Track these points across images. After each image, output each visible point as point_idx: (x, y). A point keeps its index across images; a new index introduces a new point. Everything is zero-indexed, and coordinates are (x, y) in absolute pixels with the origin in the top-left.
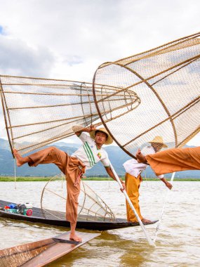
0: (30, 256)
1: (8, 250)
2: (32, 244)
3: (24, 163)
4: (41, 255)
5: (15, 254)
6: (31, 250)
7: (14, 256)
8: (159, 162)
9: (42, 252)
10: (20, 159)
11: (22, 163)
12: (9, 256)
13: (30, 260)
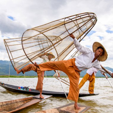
0: (22, 104)
1: (14, 101)
2: (24, 99)
3: (20, 72)
4: (27, 103)
5: (17, 102)
6: (23, 101)
7: (16, 103)
8: (44, 67)
9: (28, 102)
10: (18, 71)
11: (19, 72)
12: (14, 103)
13: (22, 105)
